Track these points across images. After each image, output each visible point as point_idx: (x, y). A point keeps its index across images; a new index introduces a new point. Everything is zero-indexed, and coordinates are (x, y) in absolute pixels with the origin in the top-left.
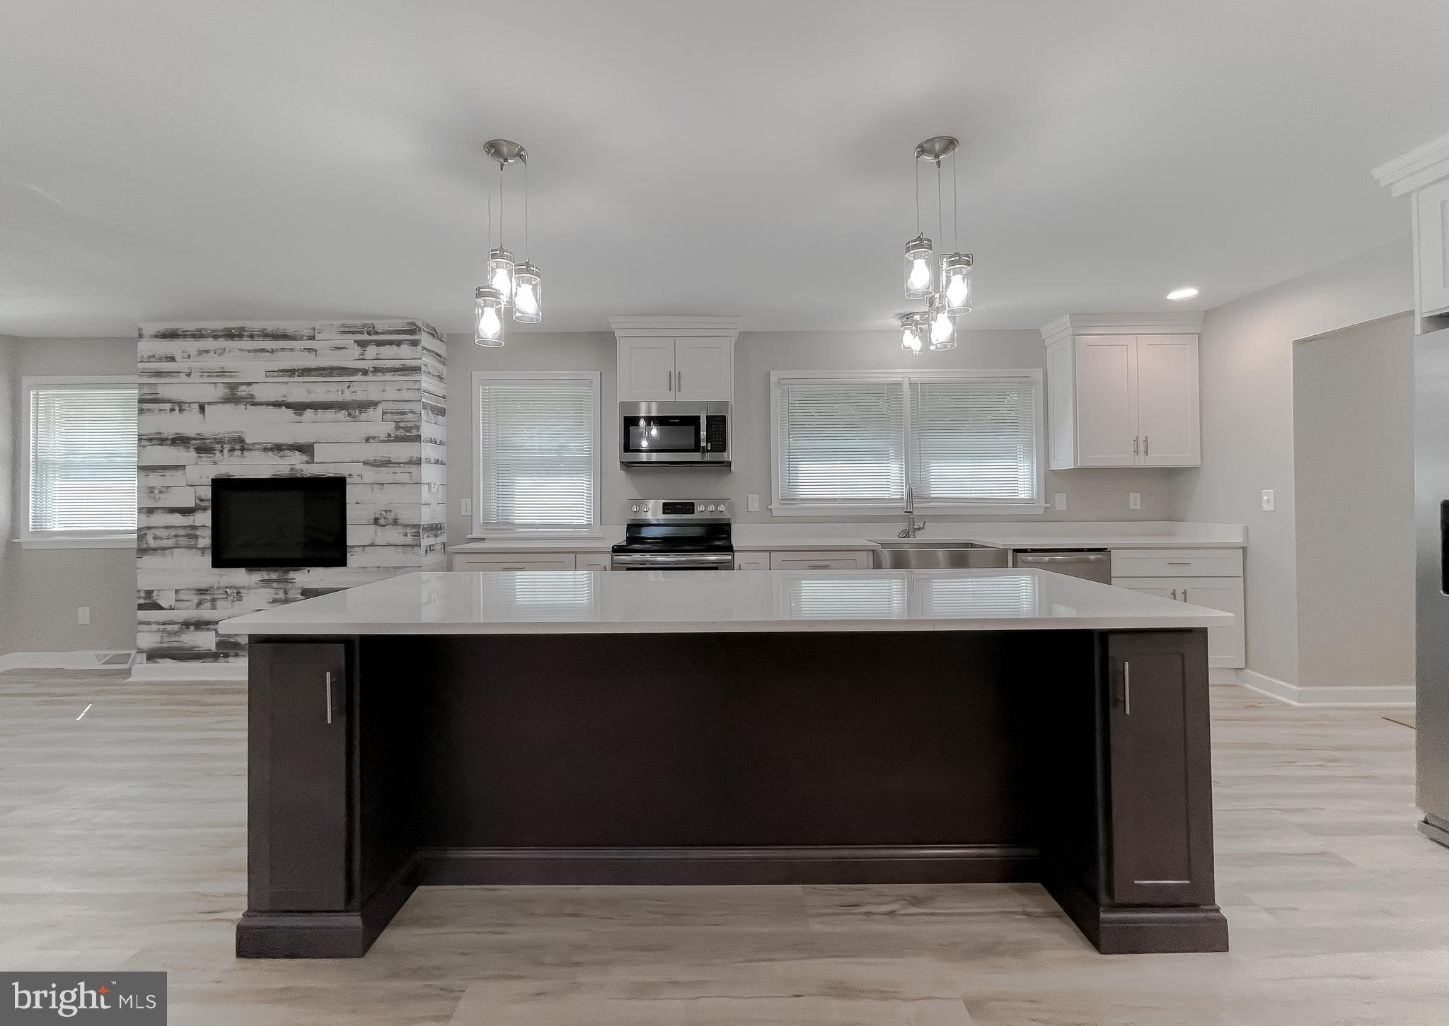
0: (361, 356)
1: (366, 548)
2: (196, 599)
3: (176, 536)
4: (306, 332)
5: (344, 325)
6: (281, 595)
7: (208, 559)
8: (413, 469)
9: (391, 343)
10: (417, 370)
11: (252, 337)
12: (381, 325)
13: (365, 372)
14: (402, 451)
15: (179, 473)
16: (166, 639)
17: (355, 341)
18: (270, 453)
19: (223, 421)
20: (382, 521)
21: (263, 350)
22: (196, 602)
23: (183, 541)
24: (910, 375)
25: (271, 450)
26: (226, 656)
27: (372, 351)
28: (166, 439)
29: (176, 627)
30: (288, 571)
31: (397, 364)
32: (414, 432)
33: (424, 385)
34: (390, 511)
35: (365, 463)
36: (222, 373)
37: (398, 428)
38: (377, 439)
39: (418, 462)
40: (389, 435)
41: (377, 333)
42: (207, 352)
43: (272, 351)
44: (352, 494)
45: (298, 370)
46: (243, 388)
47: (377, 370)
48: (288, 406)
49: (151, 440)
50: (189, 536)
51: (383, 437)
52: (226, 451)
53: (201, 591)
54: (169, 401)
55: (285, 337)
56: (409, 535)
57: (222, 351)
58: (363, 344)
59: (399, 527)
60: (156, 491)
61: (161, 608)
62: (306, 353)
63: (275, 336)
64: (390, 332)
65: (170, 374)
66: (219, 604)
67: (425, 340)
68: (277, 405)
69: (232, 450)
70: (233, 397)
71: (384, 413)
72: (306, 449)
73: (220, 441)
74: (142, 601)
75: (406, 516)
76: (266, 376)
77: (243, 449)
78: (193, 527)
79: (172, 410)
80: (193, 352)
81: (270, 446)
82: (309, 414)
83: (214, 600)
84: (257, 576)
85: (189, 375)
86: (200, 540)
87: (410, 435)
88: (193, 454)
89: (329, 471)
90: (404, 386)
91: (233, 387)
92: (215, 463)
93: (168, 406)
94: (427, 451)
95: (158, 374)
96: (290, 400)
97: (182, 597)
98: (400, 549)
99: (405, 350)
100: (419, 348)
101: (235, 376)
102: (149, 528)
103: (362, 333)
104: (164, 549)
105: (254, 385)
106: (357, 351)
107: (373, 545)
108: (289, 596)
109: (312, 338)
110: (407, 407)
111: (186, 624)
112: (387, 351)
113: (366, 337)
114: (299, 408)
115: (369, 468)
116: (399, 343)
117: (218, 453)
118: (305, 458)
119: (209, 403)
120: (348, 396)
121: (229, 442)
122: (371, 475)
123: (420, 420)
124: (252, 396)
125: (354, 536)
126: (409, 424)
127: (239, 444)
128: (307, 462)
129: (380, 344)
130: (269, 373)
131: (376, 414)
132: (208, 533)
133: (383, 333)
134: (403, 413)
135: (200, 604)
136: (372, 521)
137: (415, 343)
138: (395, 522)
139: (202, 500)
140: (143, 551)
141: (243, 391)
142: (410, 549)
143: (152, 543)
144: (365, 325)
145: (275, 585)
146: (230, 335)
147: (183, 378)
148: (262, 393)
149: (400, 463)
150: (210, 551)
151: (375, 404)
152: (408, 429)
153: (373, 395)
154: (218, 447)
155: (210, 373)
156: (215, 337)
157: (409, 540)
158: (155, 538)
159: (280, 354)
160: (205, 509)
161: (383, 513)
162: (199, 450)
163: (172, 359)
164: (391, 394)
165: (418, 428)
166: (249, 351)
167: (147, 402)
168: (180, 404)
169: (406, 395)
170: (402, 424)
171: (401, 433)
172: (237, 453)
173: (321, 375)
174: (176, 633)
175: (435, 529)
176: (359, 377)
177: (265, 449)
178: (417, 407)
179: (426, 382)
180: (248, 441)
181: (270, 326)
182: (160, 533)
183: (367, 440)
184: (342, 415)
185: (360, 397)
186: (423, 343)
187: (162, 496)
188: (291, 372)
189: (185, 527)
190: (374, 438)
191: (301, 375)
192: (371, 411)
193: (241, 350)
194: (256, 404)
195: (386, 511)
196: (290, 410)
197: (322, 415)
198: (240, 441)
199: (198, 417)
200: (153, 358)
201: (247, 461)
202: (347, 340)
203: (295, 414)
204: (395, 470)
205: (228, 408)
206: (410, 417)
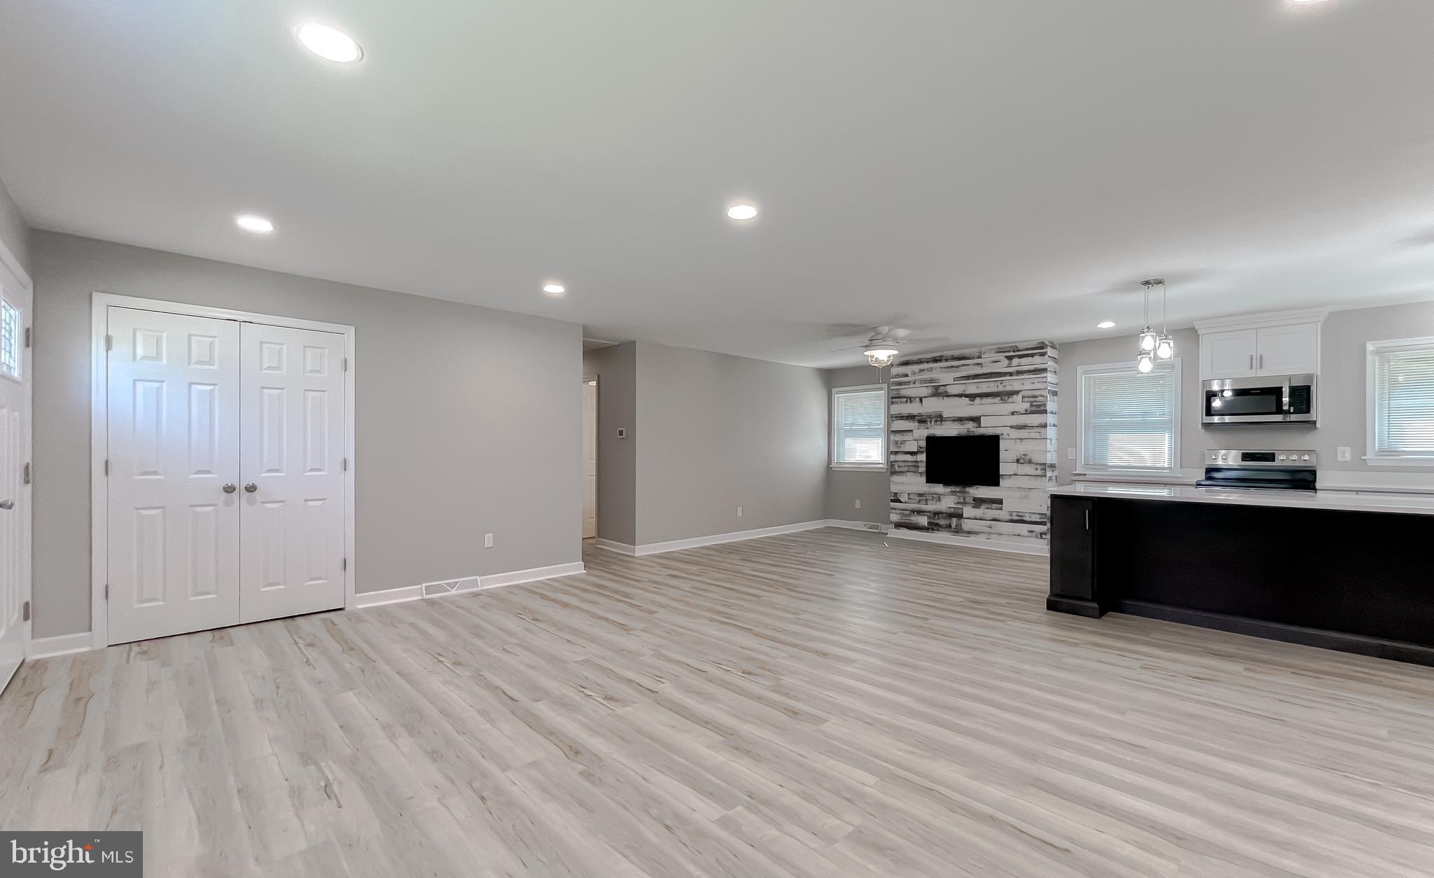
0: (1009, 365)
1: (1012, 476)
2: (918, 498)
3: (908, 466)
4: (978, 354)
5: (998, 348)
6: (962, 500)
7: (924, 479)
8: (1042, 430)
9: (1027, 356)
10: (1045, 370)
11: (946, 360)
12: (1021, 346)
13: (1011, 374)
14: (1035, 419)
15: (911, 434)
16: (904, 518)
17: (1005, 357)
18: (956, 423)
19: (932, 406)
20: (1022, 461)
21: (952, 367)
22: (918, 500)
23: (912, 469)
25: (956, 421)
26: (933, 530)
27: (1015, 361)
28: (904, 416)
29: (908, 512)
30: (965, 487)
31: (1032, 368)
32: (1043, 408)
33: (1049, 379)
34: (1027, 455)
35: (1011, 427)
36: (931, 381)
37: (1031, 406)
38: (1019, 413)
39: (1045, 426)
40: (1027, 410)
41: (1019, 351)
42: (923, 370)
43: (957, 367)
44: (1003, 445)
45: (971, 376)
46: (942, 387)
47: (1019, 373)
48: (966, 396)
49: (896, 417)
50: (914, 466)
51: (1023, 411)
52: (933, 422)
53: (920, 495)
54: (905, 397)
55: (964, 358)
56: (1039, 470)
57: (931, 370)
58: (1010, 358)
59: (1033, 465)
60: (899, 443)
61: (902, 502)
62: (976, 367)
63: (959, 359)
64: (1027, 349)
65: (905, 383)
66: (929, 502)
67: (1050, 351)
68: (960, 396)
69: (936, 421)
70: (939, 392)
71: (1023, 397)
72: (976, 420)
73: (930, 417)
74: (892, 498)
75: (1037, 458)
76: (954, 381)
77: (941, 421)
78: (917, 462)
79: (907, 401)
80: (917, 371)
81: (956, 418)
82: (978, 400)
83: (926, 500)
84: (948, 489)
85: (915, 383)
86: (920, 468)
87: (1040, 409)
88: (917, 424)
89: (990, 432)
90: (1036, 381)
91: (937, 388)
92: (927, 428)
93: (905, 399)
94: (1050, 419)
95: (900, 384)
96: (967, 393)
97: (911, 497)
98: (1033, 477)
99: (1037, 359)
100: (1046, 356)
101: (938, 382)
102: (896, 461)
103: (1009, 351)
104: (902, 472)
105: (948, 386)
106: (1007, 362)
107: (1016, 475)
108: (966, 501)
109: (979, 357)
110: (1037, 393)
111: (913, 511)
112: (1025, 361)
113: (1012, 354)
114: (972, 397)
115: (1014, 430)
116: (1032, 355)
117: (929, 423)
118: (975, 425)
119: (925, 397)
120: (1001, 389)
121: (935, 417)
122: (1015, 434)
123: (1046, 400)
124: (947, 392)
125: (1004, 469)
126: (1039, 403)
127: (940, 418)
128: (977, 427)
129: (1020, 357)
130: (955, 379)
131: (1018, 398)
132: (924, 464)
133: (1022, 350)
134: (1035, 397)
135: (919, 501)
136: (1015, 461)
137: (1043, 354)
138: (1030, 462)
139: (920, 448)
140: (894, 473)
141: (941, 390)
142: (1039, 478)
144: (1011, 347)
145: (958, 494)
146: (936, 360)
147: (912, 385)
148: (953, 390)
149: (1033, 427)
150: (925, 474)
151: (1017, 392)
152: (1039, 406)
153: (1016, 387)
154: (929, 420)
155: (924, 381)
156: (928, 362)
157: (1039, 472)
158: (898, 467)
159: (962, 368)
160: (922, 452)
161: (1022, 456)
162: (920, 422)
163: (907, 376)
164: (1028, 386)
165: (1045, 405)
166: (945, 368)
167: (894, 398)
168: (910, 398)
169: (1037, 386)
170: (1034, 404)
171: (1034, 408)
172: (939, 422)
173: (985, 378)
174: (908, 515)
175: (1053, 466)
176: (1008, 378)
177: (953, 421)
178: (1045, 393)
179: (1050, 377)
180: (945, 416)
181: (956, 353)
182: (901, 464)
183: (1013, 414)
184: (997, 400)
185: (1008, 388)
186: (1049, 354)
187: (902, 446)
188: (968, 377)
189: (912, 461)
190: (1016, 412)
191: (973, 379)
192: (1015, 396)
193: (941, 368)
194: (948, 396)
195: (1024, 455)
196: (967, 399)
197: (985, 400)
198: (941, 416)
199: (919, 404)
200: (897, 376)
201: (943, 427)
202: (1001, 356)
203: (970, 400)
204: (1031, 431)
205: (934, 399)
206: (1040, 399)
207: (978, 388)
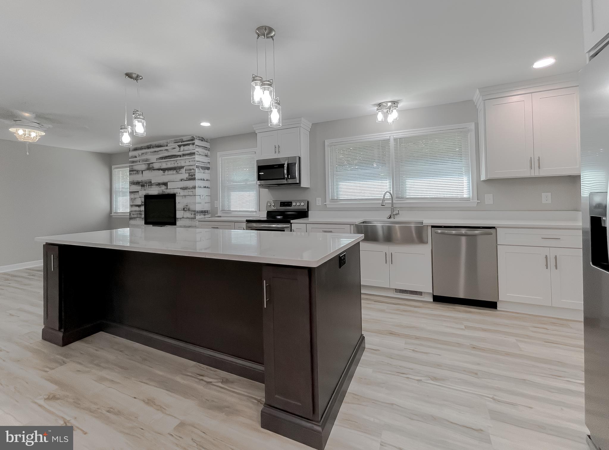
0: (179, 151)
1: (181, 219)
3: (137, 214)
4: (165, 144)
5: (175, 140)
7: (144, 221)
8: (193, 190)
10: (193, 154)
11: (153, 147)
12: (185, 139)
13: (180, 156)
14: (190, 184)
15: (137, 193)
17: (178, 145)
18: (157, 186)
19: (147, 176)
20: (185, 209)
21: (155, 152)
23: (138, 216)
24: (393, 135)
27: (182, 148)
28: (135, 183)
31: (189, 152)
32: (194, 177)
33: (197, 159)
34: (188, 206)
35: (181, 188)
36: (147, 160)
37: (189, 175)
38: (184, 180)
39: (194, 188)
40: (187, 178)
41: (183, 142)
42: (143, 154)
43: (158, 151)
44: (178, 199)
45: (164, 157)
46: (151, 164)
47: (184, 155)
48: (162, 170)
49: (132, 183)
50: (139, 214)
51: (185, 179)
52: (147, 186)
54: (135, 171)
55: (160, 146)
56: (193, 214)
57: (146, 153)
58: (180, 146)
59: (190, 212)
60: (133, 200)
62: (166, 151)
63: (158, 146)
64: (187, 141)
65: (136, 162)
67: (197, 142)
68: (159, 169)
69: (149, 185)
70: (150, 168)
71: (186, 170)
72: (165, 184)
75: (192, 207)
76: (156, 160)
77: (151, 185)
78: (140, 211)
79: (136, 173)
80: (140, 154)
81: (157, 184)
82: (167, 172)
84: (155, 228)
85: (139, 162)
86: (142, 215)
87: (192, 178)
88: (140, 187)
89: (172, 192)
90: (191, 160)
91: (149, 164)
92: (145, 190)
93: (135, 172)
94: (198, 183)
95: (133, 162)
96: (162, 167)
98: (190, 219)
99: (191, 147)
100: (195, 145)
101: (149, 161)
102: (132, 211)
103: (179, 142)
104: (135, 218)
105: (154, 164)
106: (178, 148)
107: (183, 218)
109: (167, 146)
110: (191, 167)
112: (186, 148)
113: (180, 144)
114: (164, 170)
115: (182, 190)
116: (188, 145)
117: (146, 187)
118: (166, 187)
119: (144, 170)
120: (176, 165)
121: (148, 183)
122: (182, 193)
123: (195, 172)
124: (153, 167)
125: (179, 214)
126: (192, 174)
127: (150, 184)
128: (166, 189)
129: (184, 145)
130: (157, 159)
131: (183, 171)
132: (144, 213)
133: (185, 142)
134: (191, 170)
136: (183, 209)
137: (193, 144)
138: (189, 210)
139: (142, 202)
140: (131, 218)
141: (151, 166)
142: (193, 219)
143: (132, 216)
144: (180, 139)
146: (149, 147)
147: (138, 163)
148: (156, 166)
149: (190, 188)
150: (144, 219)
151: (182, 167)
152: (192, 176)
153: (183, 164)
154: (146, 184)
155: (144, 160)
156: (145, 149)
157: (193, 216)
158: (133, 214)
159: (160, 152)
160: (143, 205)
161: (186, 206)
162: (142, 186)
163: (136, 157)
164: (187, 163)
165: (195, 175)
167: (132, 171)
168: (138, 171)
169: (191, 163)
170: (190, 174)
171: (190, 177)
172: (150, 186)
173: (169, 159)
175: (204, 212)
176: (179, 158)
178: (194, 167)
180: (153, 182)
181: (157, 143)
183: (181, 180)
184: (175, 172)
185: (179, 165)
186: (196, 144)
187: (135, 201)
188: (162, 158)
189: (138, 211)
190: (183, 179)
191: (165, 159)
192: (182, 169)
193: (151, 152)
194: (154, 170)
195: (186, 205)
196: (162, 171)
197: (171, 172)
198: (151, 182)
199: (141, 175)
200: (132, 157)
201: (152, 189)
202: (176, 145)
203: (163, 172)
204: (189, 191)
205: (148, 171)
206: (192, 171)
207: (166, 164)
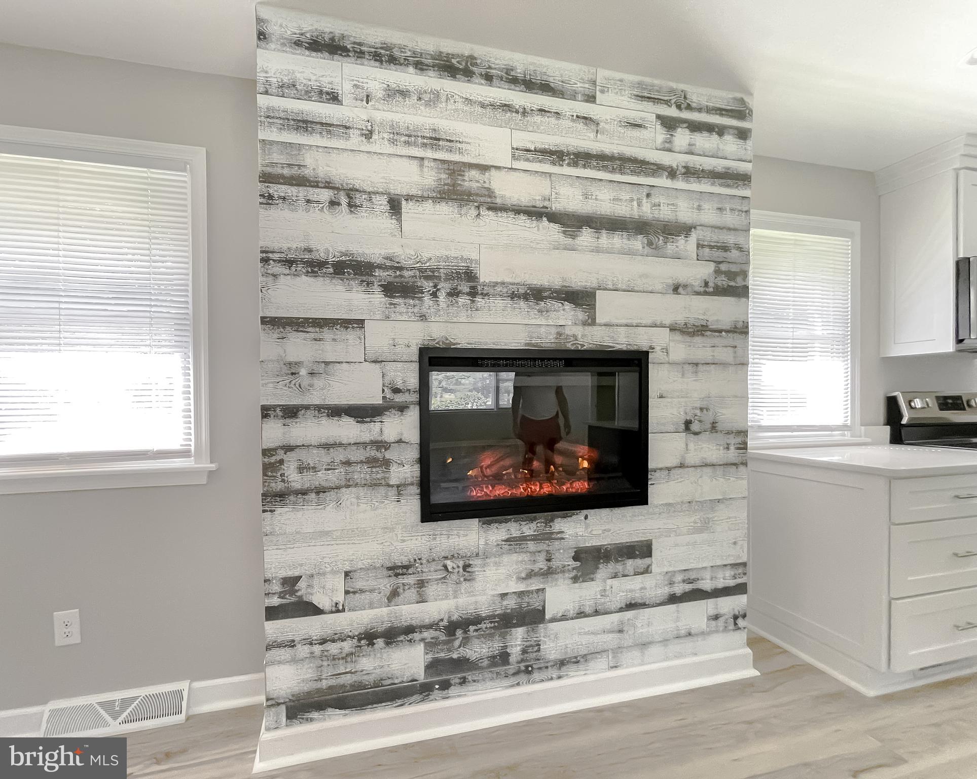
0: (667, 145)
1: (673, 471)
2: (386, 585)
3: (348, 463)
5: (640, 84)
6: (542, 565)
7: (412, 505)
8: (736, 339)
9: (709, 128)
10: (745, 179)
11: (489, 78)
13: (671, 172)
15: (351, 336)
16: (328, 671)
17: (659, 117)
18: (522, 303)
20: (695, 427)
21: (507, 107)
22: (388, 590)
23: (361, 473)
25: (525, 297)
26: (445, 686)
27: (682, 137)
28: (322, 264)
29: (347, 646)
30: (552, 520)
31: (719, 165)
32: (739, 282)
34: (707, 409)
35: (673, 329)
36: (434, 141)
37: (718, 272)
38: (689, 289)
39: (744, 330)
40: (706, 284)
41: (689, 107)
42: (404, 93)
43: (525, 113)
45: (568, 154)
46: (474, 173)
47: (690, 173)
48: (553, 217)
49: (289, 263)
50: (372, 462)
51: (697, 285)
52: (442, 296)
53: (397, 570)
55: (546, 88)
56: (732, 448)
57: (433, 99)
58: (669, 124)
59: (719, 435)
60: (303, 372)
61: (316, 611)
62: (580, 126)
63: (529, 85)
64: (710, 110)
65: (327, 127)
66: (431, 590)
68: (535, 213)
69: (454, 293)
71: (699, 246)
72: (582, 298)
73: (430, 274)
74: (275, 601)
75: (728, 416)
76: (513, 156)
77: (473, 293)
78: (381, 445)
79: (333, 203)
80: (377, 89)
81: (522, 290)
82: (586, 236)
83: (421, 584)
84: (499, 532)
85: (368, 134)
86: (394, 468)
87: (731, 284)
88: (378, 298)
89: (621, 340)
90: (728, 204)
91: (455, 170)
92: (422, 318)
93: (325, 195)
95: (304, 124)
96: (555, 206)
97: (359, 585)
98: (720, 470)
99: (730, 144)
100: (750, 143)
101: (460, 151)
102: (289, 448)
103: (667, 103)
104: (320, 491)
105: (493, 172)
106: (659, 134)
107: (682, 466)
108: (555, 564)
109: (591, 99)
110: (730, 239)
111: (369, 637)
112: (704, 141)
113: (673, 112)
114: (571, 222)
115: (678, 337)
116: (720, 131)
117: (427, 298)
118: (581, 315)
119: (409, 198)
120: (646, 211)
121: (449, 277)
122: (680, 349)
123: (747, 263)
124: (490, 193)
126: (734, 268)
127: (465, 284)
128: (585, 324)
129: (695, 127)
131: (688, 245)
132: (413, 453)
133: (700, 110)
134: (725, 249)
135: (394, 594)
136: (683, 427)
137: (743, 135)
138: (713, 427)
139: (396, 391)
141: (472, 180)
142: (733, 470)
143: (295, 480)
144: (672, 91)
145: (531, 546)
147: (355, 140)
149: (720, 331)
150: (414, 489)
151: (686, 229)
152: (731, 275)
153: (685, 213)
154: (428, 285)
155: (410, 137)
156: (420, 66)
157: (732, 455)
158: (301, 469)
160: (402, 408)
161: (698, 412)
162: (389, 290)
163: (334, 98)
164: (709, 215)
165: (745, 274)
166: (483, 106)
167: (281, 182)
168: (351, 192)
169: (731, 219)
170: (723, 267)
171: (723, 281)
172: (463, 300)
173: (605, 168)
174: (347, 657)
176: (663, 181)
177: (513, 296)
178: (743, 240)
180: (485, 276)
182: (313, 457)
183: (676, 289)
184: (638, 243)
185: (665, 213)
187: (318, 382)
188: (557, 156)
189: (364, 445)
190: (685, 286)
191: (574, 164)
192: (681, 240)
193: (468, 101)
194: (494, 208)
195: (701, 409)
196: (556, 226)
197: (606, 240)
198: (470, 276)
199: (389, 223)
200: (287, 88)
201: (480, 317)
202: (648, 112)
203: (564, 232)
204: (717, 341)
205: (446, 209)
206: (734, 254)
207: (586, 196)
